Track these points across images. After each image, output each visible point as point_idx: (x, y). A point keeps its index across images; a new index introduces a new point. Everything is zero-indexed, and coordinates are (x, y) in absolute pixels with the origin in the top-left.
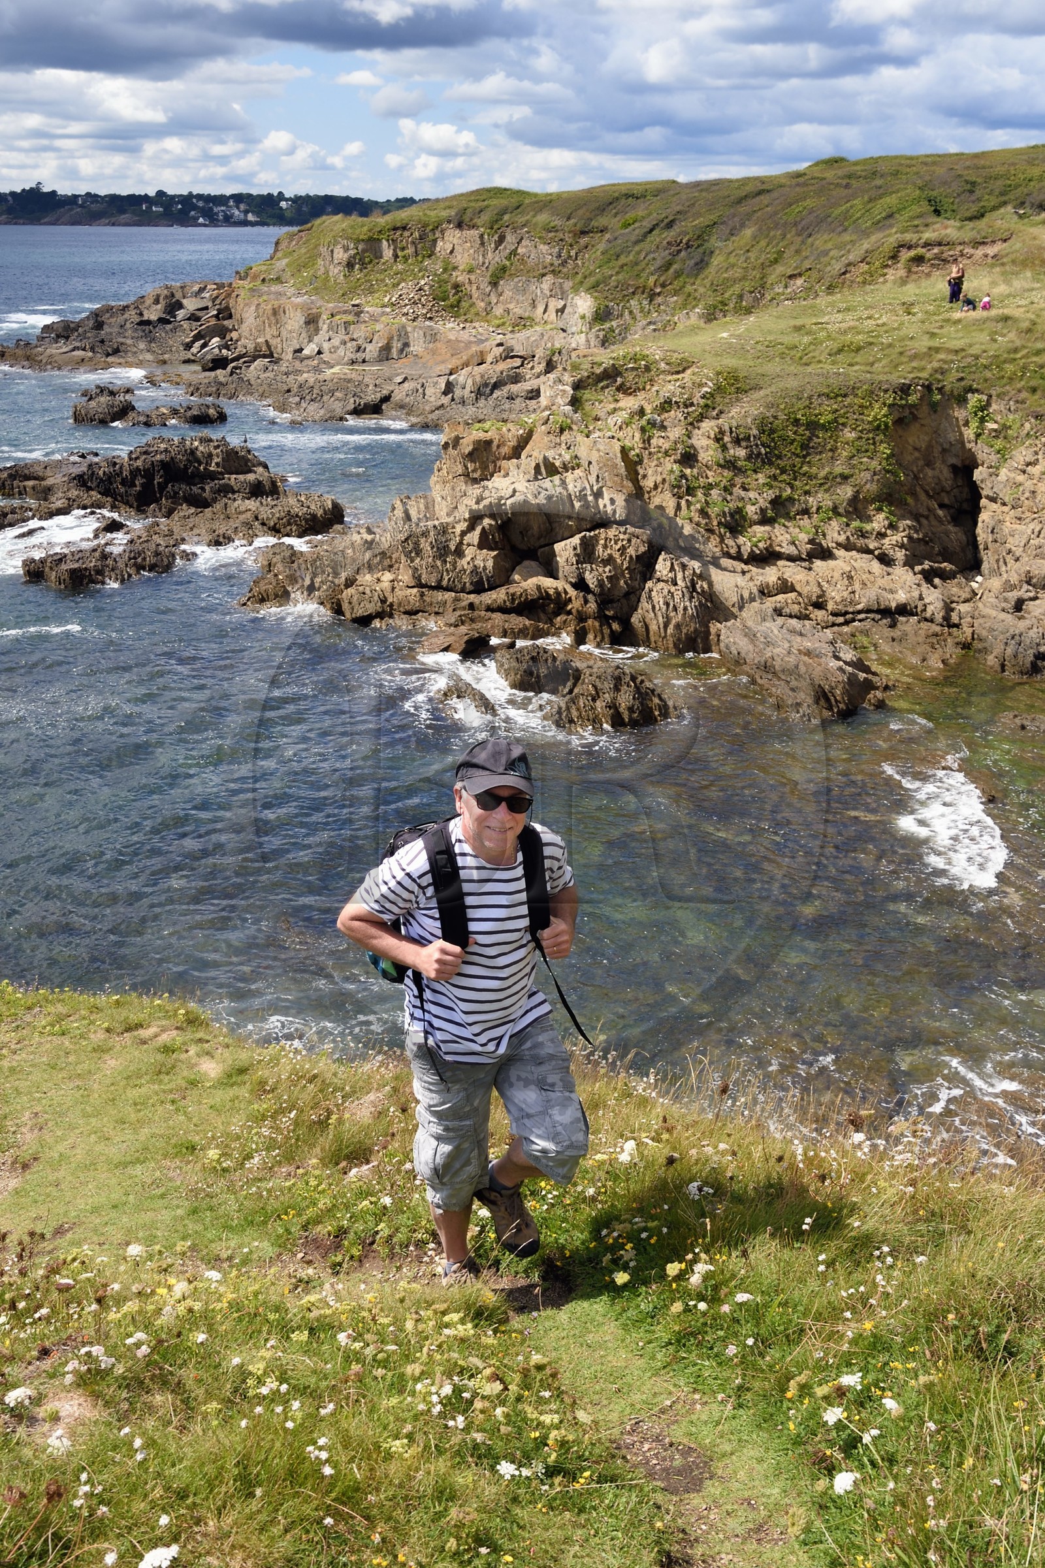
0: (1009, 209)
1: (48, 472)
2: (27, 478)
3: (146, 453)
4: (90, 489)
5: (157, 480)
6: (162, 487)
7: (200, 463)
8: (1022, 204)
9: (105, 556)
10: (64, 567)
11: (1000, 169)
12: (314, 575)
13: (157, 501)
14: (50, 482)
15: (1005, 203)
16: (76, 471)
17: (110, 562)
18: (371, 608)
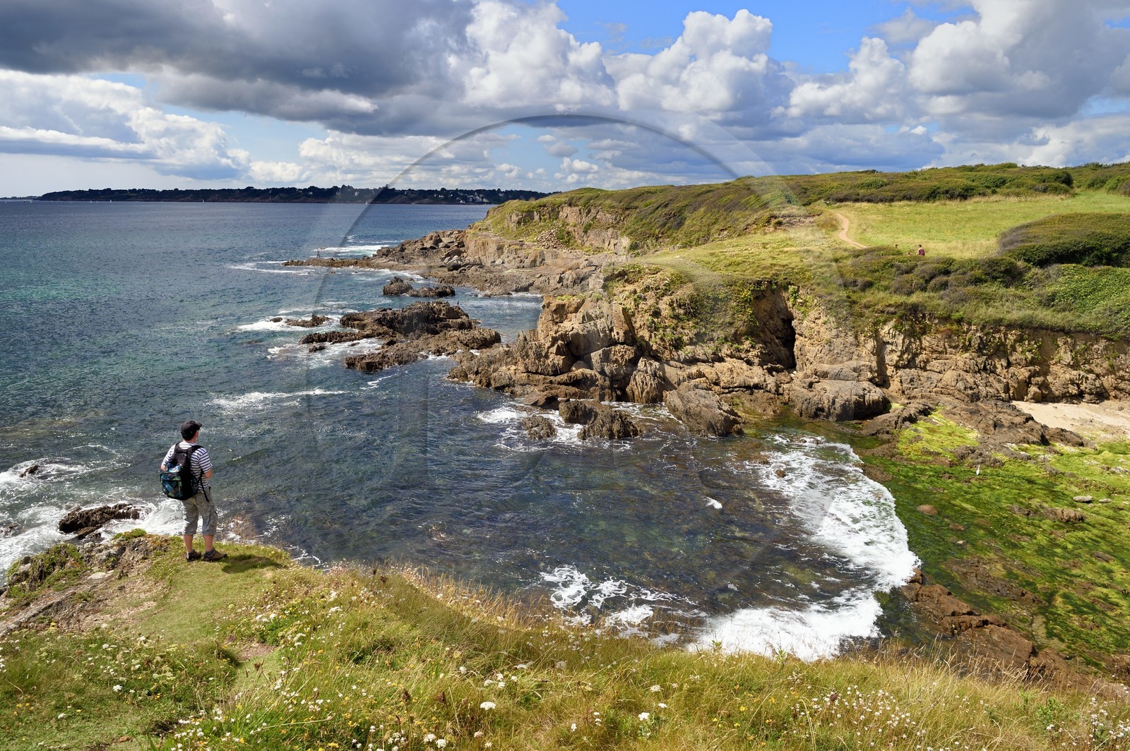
0: (822, 201)
1: (366, 318)
2: (355, 320)
3: (410, 309)
4: (383, 325)
5: (415, 321)
6: (417, 325)
7: (435, 314)
8: (828, 199)
9: (384, 357)
10: (364, 361)
11: (819, 183)
12: (479, 366)
13: (414, 331)
14: (365, 322)
15: (820, 198)
16: (377, 317)
17: (386, 359)
18: (504, 382)
